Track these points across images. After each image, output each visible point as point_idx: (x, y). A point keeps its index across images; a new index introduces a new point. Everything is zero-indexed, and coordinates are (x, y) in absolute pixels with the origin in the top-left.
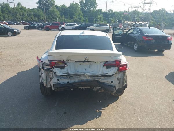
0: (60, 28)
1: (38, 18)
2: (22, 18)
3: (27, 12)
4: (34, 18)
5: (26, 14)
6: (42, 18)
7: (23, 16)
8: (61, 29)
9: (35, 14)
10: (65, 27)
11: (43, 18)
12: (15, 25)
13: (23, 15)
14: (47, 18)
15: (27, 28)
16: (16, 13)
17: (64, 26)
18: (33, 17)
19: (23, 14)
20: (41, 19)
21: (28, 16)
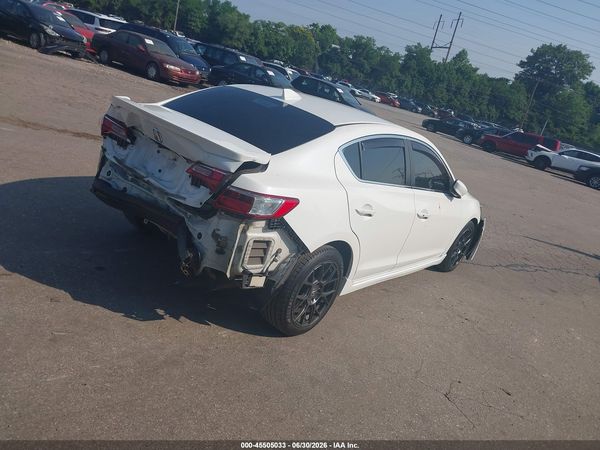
0: (532, 155)
1: (501, 112)
2: (450, 100)
3: (474, 84)
4: (485, 107)
5: (467, 87)
6: (513, 114)
7: (455, 93)
8: (532, 159)
9: (494, 97)
10: (554, 156)
11: (518, 115)
12: (417, 112)
13: (458, 91)
14: (531, 118)
15: (431, 127)
16: (439, 80)
17: (550, 154)
18: (485, 102)
19: (459, 88)
20: (507, 117)
21: (471, 97)
